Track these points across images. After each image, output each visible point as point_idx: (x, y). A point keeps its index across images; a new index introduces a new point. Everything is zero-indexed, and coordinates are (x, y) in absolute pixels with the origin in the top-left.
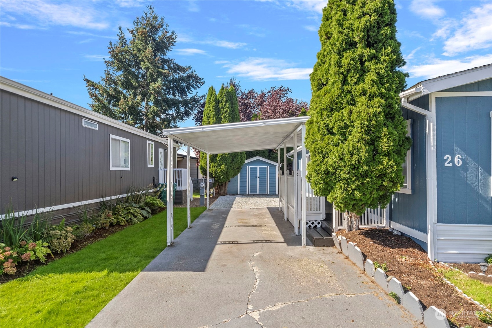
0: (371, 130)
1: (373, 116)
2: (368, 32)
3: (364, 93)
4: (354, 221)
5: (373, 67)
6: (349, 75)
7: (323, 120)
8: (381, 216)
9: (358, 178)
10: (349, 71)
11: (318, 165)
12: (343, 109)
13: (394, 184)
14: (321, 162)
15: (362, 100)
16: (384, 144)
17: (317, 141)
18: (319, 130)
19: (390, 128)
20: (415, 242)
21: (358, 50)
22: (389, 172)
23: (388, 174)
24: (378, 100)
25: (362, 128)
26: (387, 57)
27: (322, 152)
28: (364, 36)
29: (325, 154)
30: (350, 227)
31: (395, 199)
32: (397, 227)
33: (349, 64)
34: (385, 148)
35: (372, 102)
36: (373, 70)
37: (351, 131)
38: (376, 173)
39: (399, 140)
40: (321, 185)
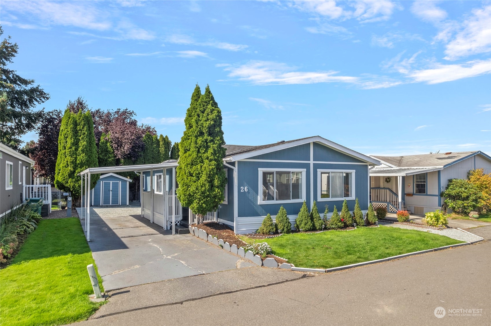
0: (211, 176)
1: (211, 170)
2: (210, 128)
3: (207, 158)
4: (201, 219)
5: (212, 146)
6: (201, 149)
7: (188, 169)
8: (213, 216)
9: (204, 198)
10: (200, 147)
11: (185, 191)
12: (198, 164)
13: (220, 200)
14: (186, 190)
15: (206, 161)
16: (216, 182)
17: (184, 179)
18: (185, 174)
19: (219, 175)
20: (229, 227)
21: (205, 137)
22: (218, 195)
23: (218, 196)
24: (213, 162)
25: (206, 175)
26: (217, 142)
27: (187, 185)
28: (208, 131)
29: (189, 186)
30: (199, 222)
31: (220, 207)
32: (221, 221)
33: (201, 144)
34: (216, 184)
35: (211, 163)
36: (211, 147)
37: (201, 176)
38: (212, 196)
39: (222, 180)
40: (186, 201)
